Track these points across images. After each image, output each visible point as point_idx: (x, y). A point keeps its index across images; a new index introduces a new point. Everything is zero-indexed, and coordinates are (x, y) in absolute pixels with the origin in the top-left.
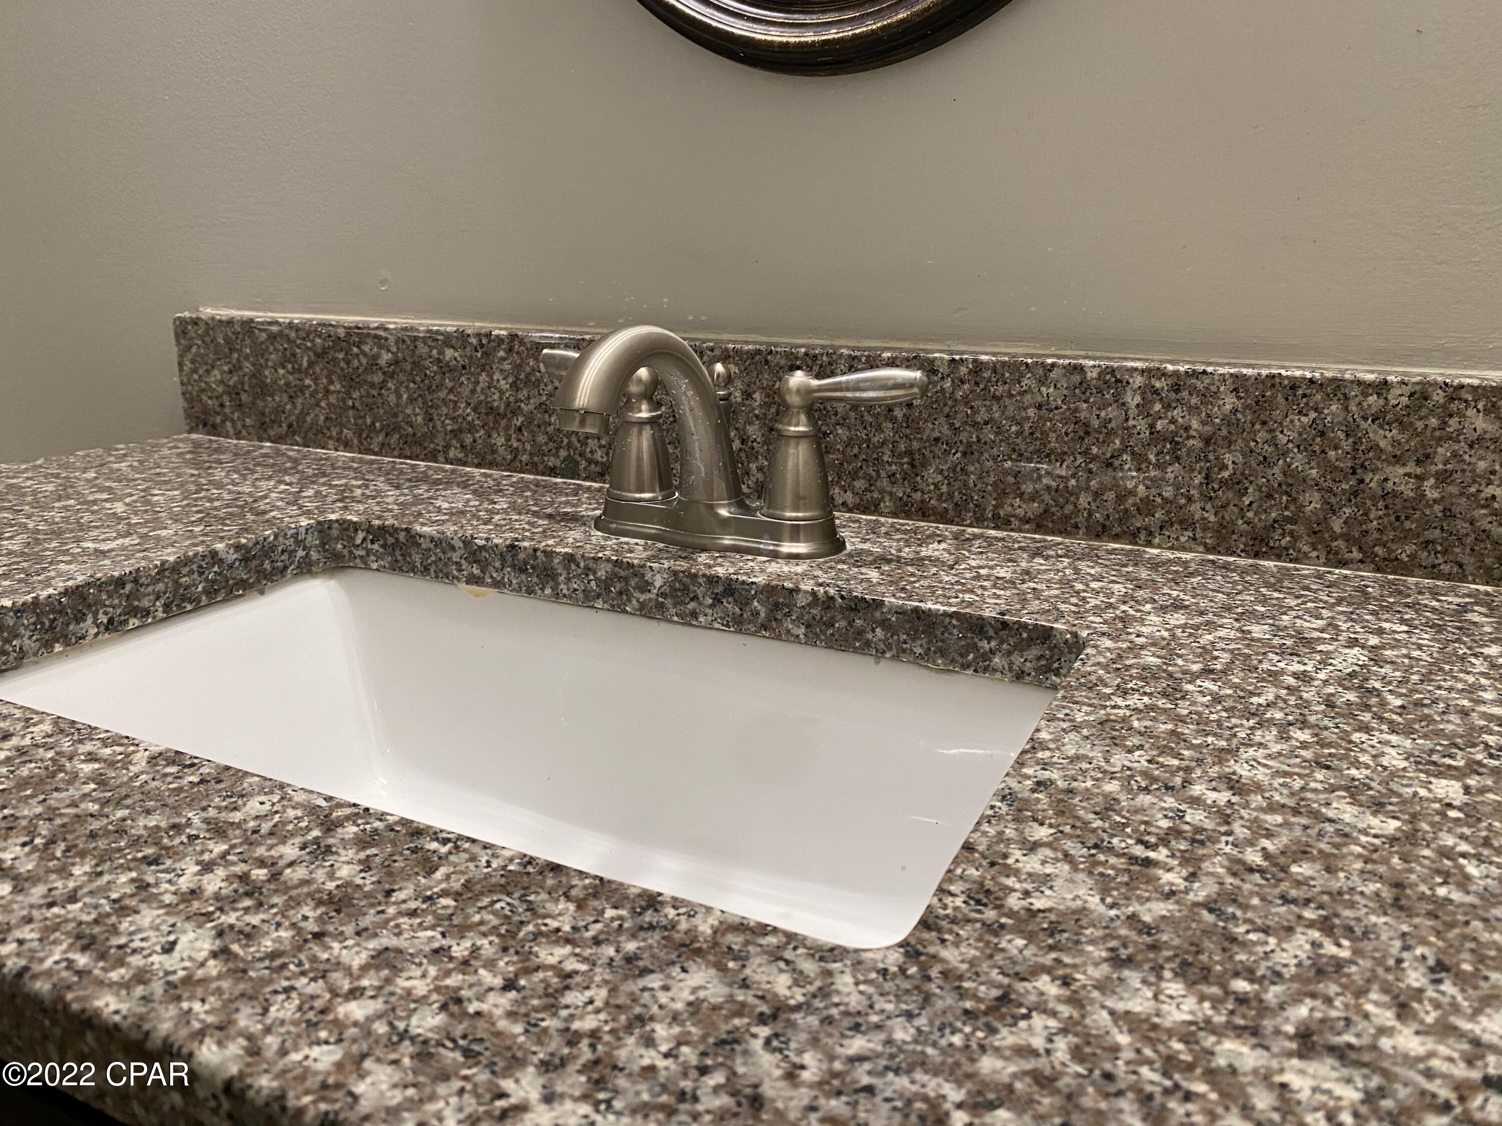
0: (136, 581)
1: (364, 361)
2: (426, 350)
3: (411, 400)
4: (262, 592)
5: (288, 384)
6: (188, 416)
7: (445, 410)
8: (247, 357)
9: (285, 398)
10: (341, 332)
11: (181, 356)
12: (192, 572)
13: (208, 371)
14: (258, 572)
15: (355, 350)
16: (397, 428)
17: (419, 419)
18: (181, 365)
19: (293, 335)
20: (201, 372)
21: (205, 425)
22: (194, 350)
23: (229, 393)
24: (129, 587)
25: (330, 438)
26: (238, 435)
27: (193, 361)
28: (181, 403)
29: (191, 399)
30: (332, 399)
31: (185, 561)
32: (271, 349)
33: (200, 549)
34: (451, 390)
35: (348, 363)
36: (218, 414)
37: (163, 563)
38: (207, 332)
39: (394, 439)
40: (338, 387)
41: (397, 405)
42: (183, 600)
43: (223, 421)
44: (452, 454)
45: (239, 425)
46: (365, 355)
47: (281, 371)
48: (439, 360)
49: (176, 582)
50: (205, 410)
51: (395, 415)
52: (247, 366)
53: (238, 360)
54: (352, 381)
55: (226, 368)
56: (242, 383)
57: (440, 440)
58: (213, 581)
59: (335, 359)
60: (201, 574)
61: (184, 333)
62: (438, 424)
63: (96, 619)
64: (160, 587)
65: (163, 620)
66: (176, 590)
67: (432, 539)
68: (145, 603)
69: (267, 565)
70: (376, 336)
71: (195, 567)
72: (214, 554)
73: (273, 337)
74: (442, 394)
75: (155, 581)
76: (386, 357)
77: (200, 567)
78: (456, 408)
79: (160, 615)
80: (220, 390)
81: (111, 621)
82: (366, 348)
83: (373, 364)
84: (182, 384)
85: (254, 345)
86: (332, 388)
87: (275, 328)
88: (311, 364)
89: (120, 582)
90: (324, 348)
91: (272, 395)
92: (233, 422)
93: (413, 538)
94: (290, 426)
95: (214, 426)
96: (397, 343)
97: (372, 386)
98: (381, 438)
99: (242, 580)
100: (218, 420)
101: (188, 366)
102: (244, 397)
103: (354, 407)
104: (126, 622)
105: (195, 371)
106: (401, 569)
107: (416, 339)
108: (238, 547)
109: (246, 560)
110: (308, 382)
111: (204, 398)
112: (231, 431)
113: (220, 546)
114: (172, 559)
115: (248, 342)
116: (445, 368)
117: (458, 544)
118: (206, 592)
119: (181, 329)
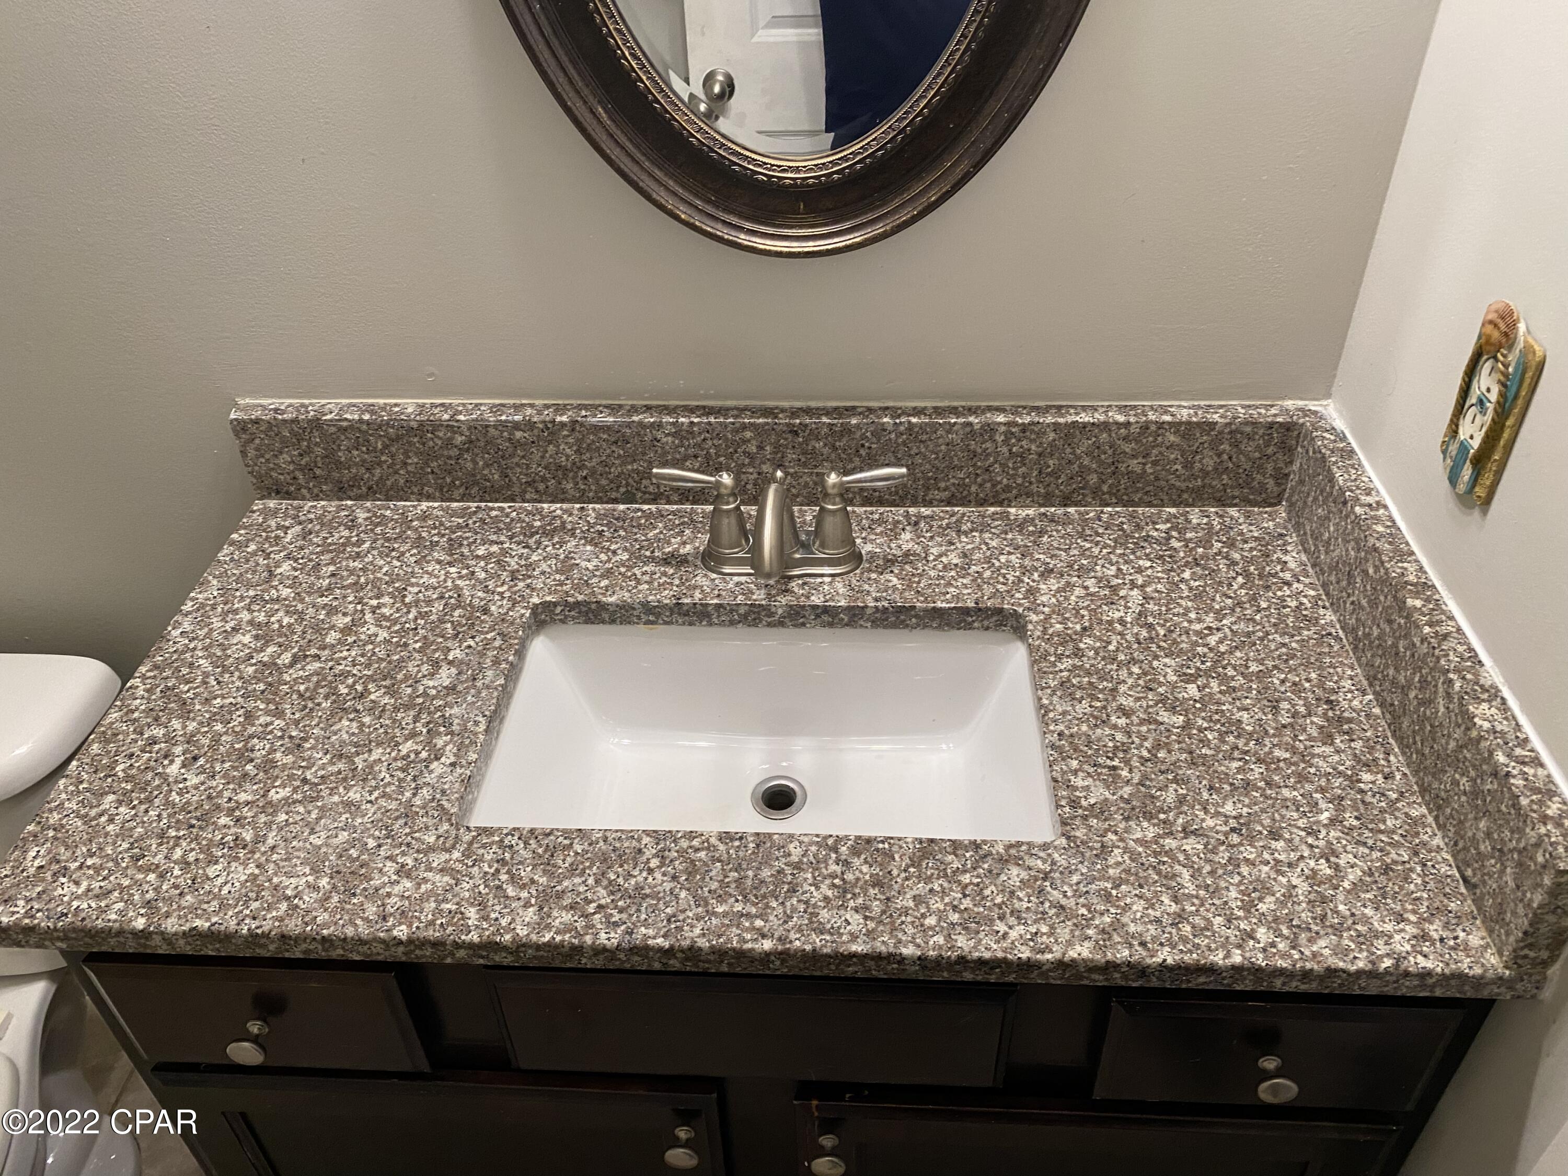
1: (439, 442)
2: (497, 433)
3: (487, 465)
5: (364, 461)
6: (259, 488)
7: (519, 470)
8: (317, 444)
9: (362, 470)
10: (414, 425)
11: (243, 446)
13: (275, 456)
15: (429, 435)
16: (476, 483)
17: (496, 477)
18: (244, 453)
19: (364, 427)
20: (267, 456)
21: (278, 493)
22: (257, 441)
23: (301, 470)
25: (412, 493)
26: (316, 498)
27: (257, 449)
28: (248, 480)
29: (260, 478)
30: (409, 468)
32: (343, 438)
35: (424, 444)
36: (291, 484)
38: (269, 428)
39: (474, 491)
40: (416, 460)
41: (474, 469)
43: (298, 490)
45: (316, 491)
46: (440, 438)
47: (356, 453)
48: (510, 439)
50: (277, 483)
51: (474, 475)
52: (318, 450)
53: (308, 447)
54: (429, 456)
55: (295, 453)
56: (315, 462)
57: (516, 489)
58: (514, 676)
59: (409, 443)
61: (244, 430)
62: (514, 479)
67: (617, 606)
69: (523, 651)
70: (448, 426)
73: (343, 430)
74: (516, 460)
75: (502, 697)
76: (459, 439)
78: (528, 467)
80: (291, 468)
82: (441, 434)
84: (248, 466)
85: (323, 435)
86: (410, 461)
87: (345, 424)
88: (385, 447)
90: (398, 435)
91: (348, 469)
92: (309, 489)
93: (602, 606)
94: (370, 488)
95: (287, 493)
96: (469, 429)
97: (450, 458)
98: (461, 490)
100: (292, 489)
101: (252, 453)
102: (318, 472)
103: (433, 472)
105: (262, 456)
106: (593, 623)
107: (487, 426)
110: (383, 458)
111: (274, 474)
112: (308, 496)
115: (316, 433)
116: (516, 444)
117: (637, 606)
119: (240, 427)
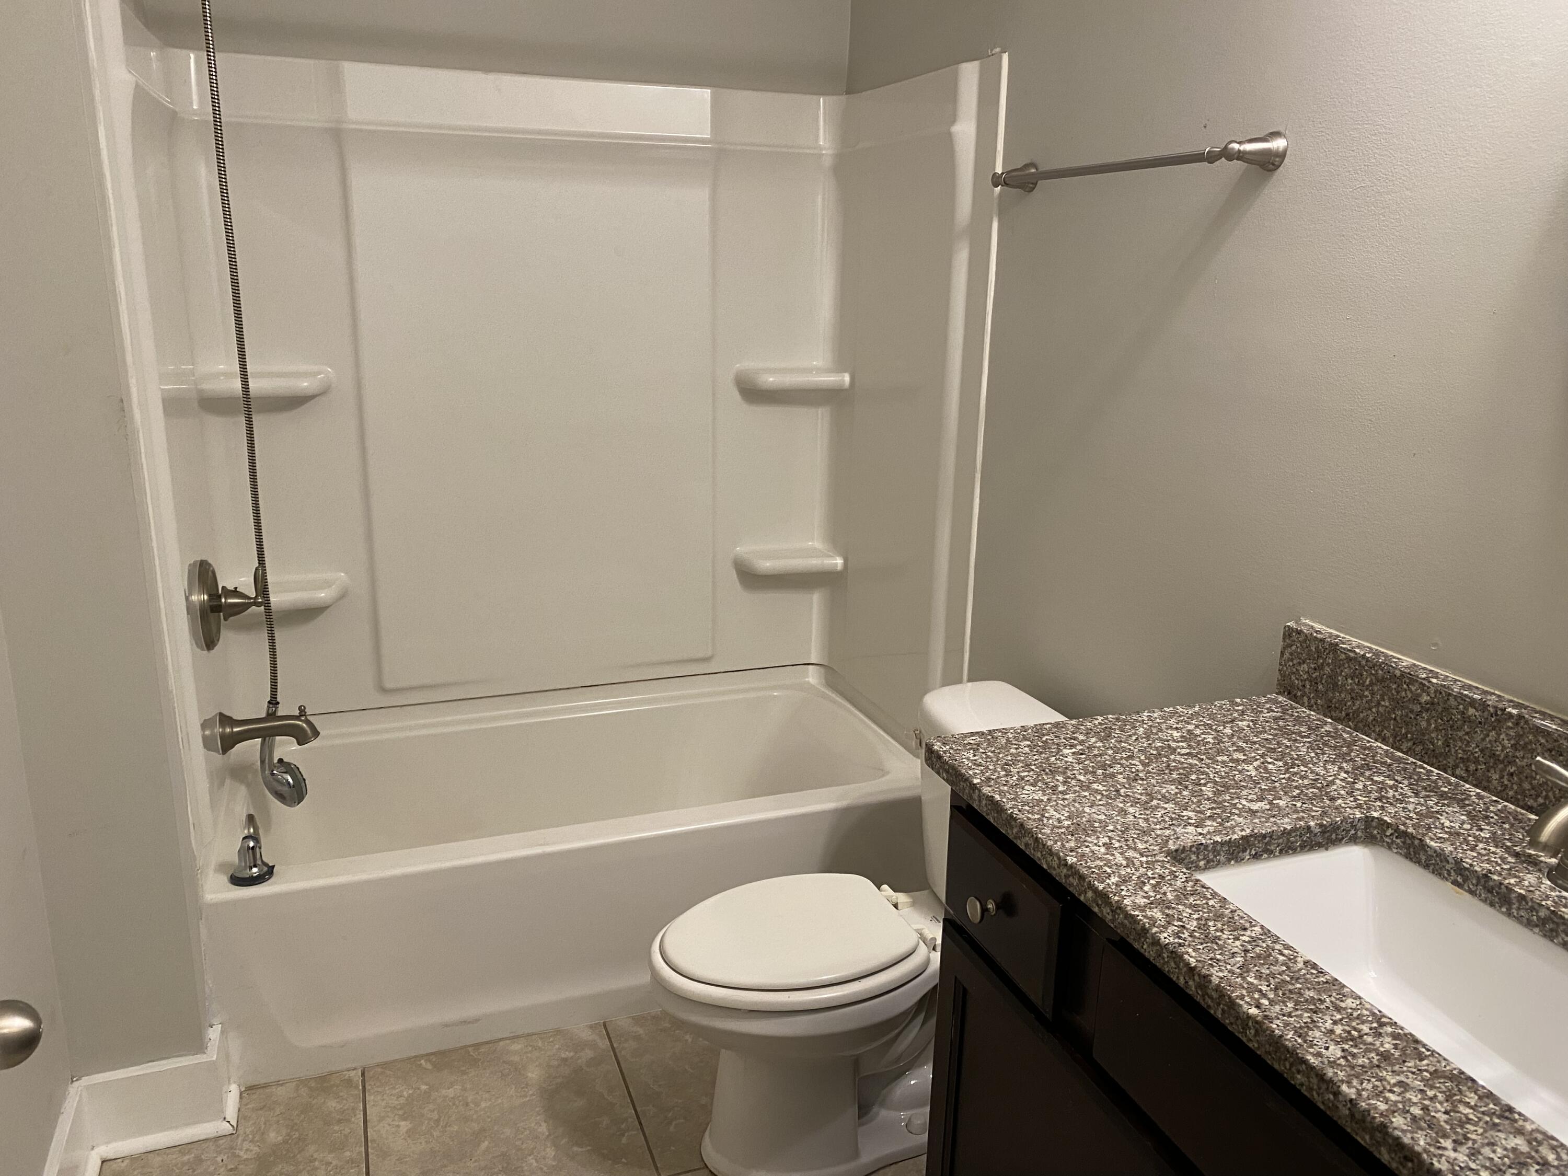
0: (1271, 837)
1: (1409, 695)
2: (1456, 703)
3: (1436, 729)
4: (1327, 849)
5: (1352, 690)
6: (1279, 684)
7: (1459, 744)
8: (1328, 665)
9: (1349, 697)
10: (1398, 673)
11: (1285, 648)
12: (1297, 835)
13: (1300, 664)
14: (1328, 839)
15: (1405, 686)
16: (1422, 742)
17: (1440, 743)
18: (1282, 653)
19: (1364, 662)
20: (1295, 662)
21: (1289, 693)
22: (1294, 648)
23: (1311, 681)
24: (1267, 839)
25: (1374, 731)
26: (1310, 708)
27: (1291, 654)
28: (1277, 675)
29: (1283, 676)
30: (1381, 709)
31: (1294, 830)
32: (1346, 665)
33: (1302, 823)
34: (1467, 733)
35: (1398, 692)
36: (1300, 691)
37: (1285, 829)
38: (1305, 641)
39: (1418, 749)
40: (1387, 704)
41: (1426, 729)
42: (1289, 849)
43: (1303, 696)
44: (1458, 772)
45: (1313, 701)
46: (1411, 692)
47: (1350, 681)
48: (1463, 713)
49: (1288, 839)
50: (1292, 685)
51: (1424, 735)
52: (1327, 670)
53: (1322, 664)
54: (1398, 703)
55: (1313, 666)
56: (1322, 679)
57: (1451, 761)
58: (1305, 841)
59: (1389, 687)
60: (1300, 837)
61: (1290, 636)
62: (1453, 750)
63: (1250, 852)
64: (1281, 841)
65: (1277, 856)
66: (1287, 844)
67: (1435, 851)
68: (1272, 848)
69: (1334, 836)
70: (1421, 683)
71: (1298, 833)
72: (1309, 827)
73: (1349, 659)
74: (1460, 734)
75: (1279, 838)
76: (1425, 698)
77: (1301, 833)
78: (1468, 744)
79: (1277, 854)
80: (1305, 677)
81: (1256, 854)
82: (1413, 689)
83: (1416, 699)
84: (1280, 664)
85: (1335, 658)
86: (1383, 703)
87: (1352, 655)
88: (1371, 684)
89: (1264, 836)
90: (1383, 677)
91: (1340, 693)
92: (1309, 699)
93: (1423, 846)
94: (1348, 715)
95: (1295, 696)
96: (1436, 692)
97: (1412, 711)
98: (1410, 744)
99: (1319, 842)
100: (1299, 694)
101: (1287, 655)
102: (1320, 687)
103: (1395, 719)
104: (1262, 855)
105: (1292, 660)
106: (1411, 860)
107: (1450, 695)
108: (1321, 825)
109: (1323, 832)
110: (1366, 693)
111: (1293, 678)
112: (1306, 704)
113: (1312, 824)
114: (1289, 827)
115: (1331, 656)
116: (1466, 719)
117: (1451, 860)
118: (1300, 846)
119: (1289, 633)
